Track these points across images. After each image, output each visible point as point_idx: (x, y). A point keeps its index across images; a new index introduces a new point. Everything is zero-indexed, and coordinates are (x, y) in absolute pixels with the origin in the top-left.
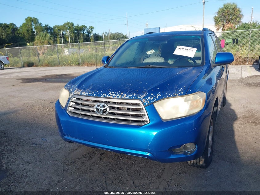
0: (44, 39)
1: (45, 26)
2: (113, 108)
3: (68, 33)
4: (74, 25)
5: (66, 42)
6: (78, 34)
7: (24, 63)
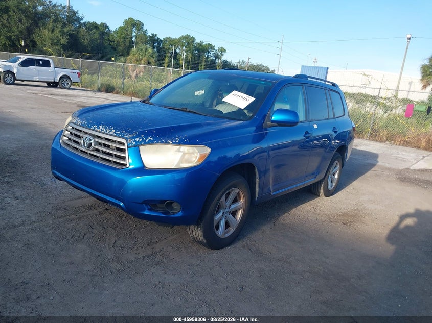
0: (142, 55)
1: (151, 35)
2: (100, 144)
3: (183, 52)
4: (196, 42)
5: (178, 66)
6: (199, 56)
7: (102, 85)
